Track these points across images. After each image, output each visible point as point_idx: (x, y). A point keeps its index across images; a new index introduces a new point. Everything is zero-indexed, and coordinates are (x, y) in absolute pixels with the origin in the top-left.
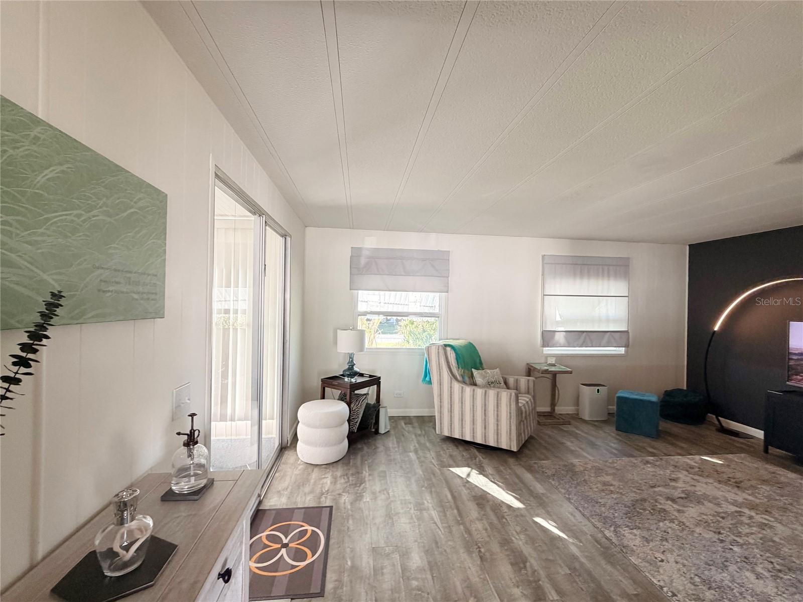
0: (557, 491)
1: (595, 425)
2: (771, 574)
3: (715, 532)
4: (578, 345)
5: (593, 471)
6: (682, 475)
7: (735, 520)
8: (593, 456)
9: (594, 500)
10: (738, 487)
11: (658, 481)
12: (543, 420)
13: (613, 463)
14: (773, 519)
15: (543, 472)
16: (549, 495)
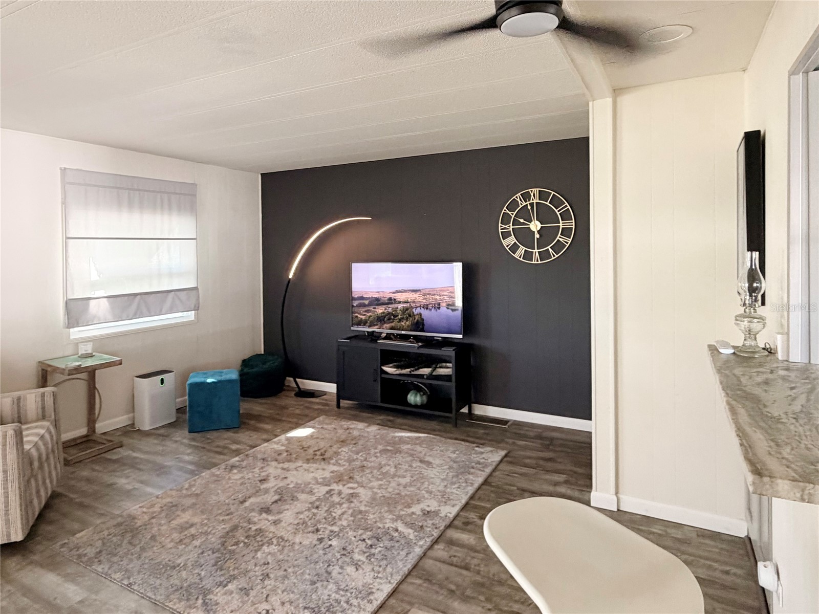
0: (108, 583)
1: (160, 435)
2: (366, 555)
3: (313, 532)
4: (128, 316)
5: (163, 514)
6: (273, 469)
7: (329, 504)
8: (161, 487)
9: (169, 566)
10: (324, 459)
11: (248, 490)
12: (75, 454)
13: (191, 486)
14: (356, 485)
15: (79, 556)
16: (94, 597)
